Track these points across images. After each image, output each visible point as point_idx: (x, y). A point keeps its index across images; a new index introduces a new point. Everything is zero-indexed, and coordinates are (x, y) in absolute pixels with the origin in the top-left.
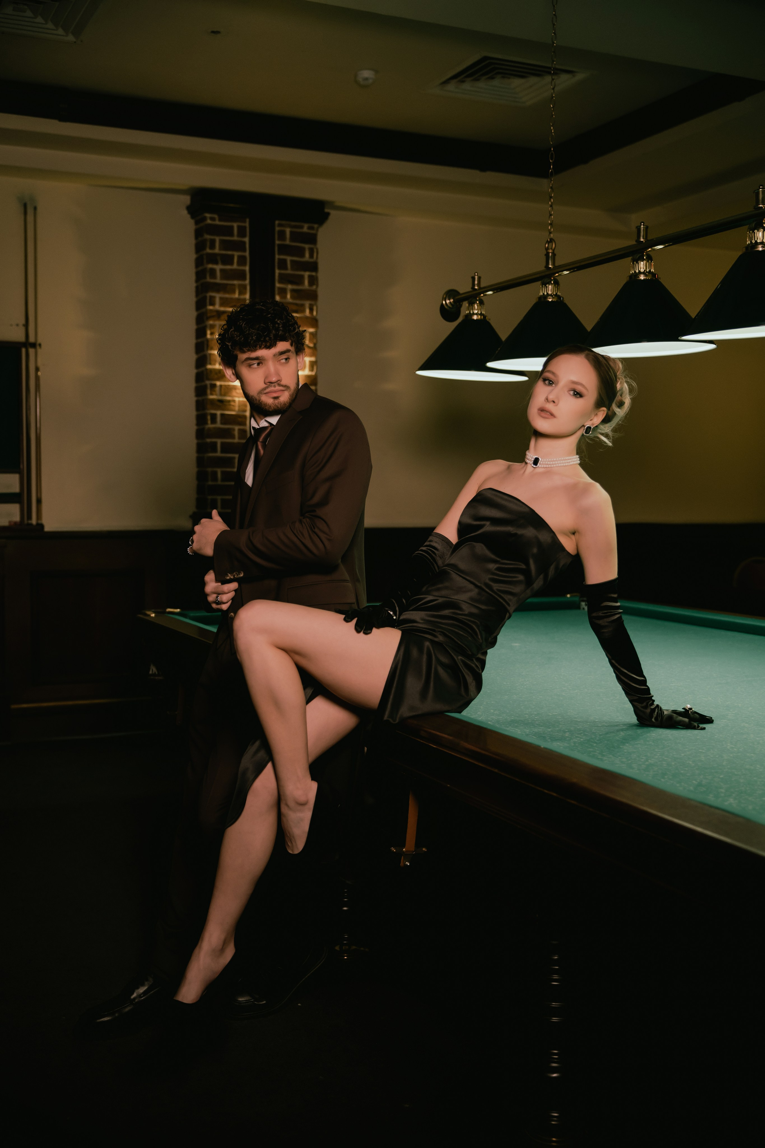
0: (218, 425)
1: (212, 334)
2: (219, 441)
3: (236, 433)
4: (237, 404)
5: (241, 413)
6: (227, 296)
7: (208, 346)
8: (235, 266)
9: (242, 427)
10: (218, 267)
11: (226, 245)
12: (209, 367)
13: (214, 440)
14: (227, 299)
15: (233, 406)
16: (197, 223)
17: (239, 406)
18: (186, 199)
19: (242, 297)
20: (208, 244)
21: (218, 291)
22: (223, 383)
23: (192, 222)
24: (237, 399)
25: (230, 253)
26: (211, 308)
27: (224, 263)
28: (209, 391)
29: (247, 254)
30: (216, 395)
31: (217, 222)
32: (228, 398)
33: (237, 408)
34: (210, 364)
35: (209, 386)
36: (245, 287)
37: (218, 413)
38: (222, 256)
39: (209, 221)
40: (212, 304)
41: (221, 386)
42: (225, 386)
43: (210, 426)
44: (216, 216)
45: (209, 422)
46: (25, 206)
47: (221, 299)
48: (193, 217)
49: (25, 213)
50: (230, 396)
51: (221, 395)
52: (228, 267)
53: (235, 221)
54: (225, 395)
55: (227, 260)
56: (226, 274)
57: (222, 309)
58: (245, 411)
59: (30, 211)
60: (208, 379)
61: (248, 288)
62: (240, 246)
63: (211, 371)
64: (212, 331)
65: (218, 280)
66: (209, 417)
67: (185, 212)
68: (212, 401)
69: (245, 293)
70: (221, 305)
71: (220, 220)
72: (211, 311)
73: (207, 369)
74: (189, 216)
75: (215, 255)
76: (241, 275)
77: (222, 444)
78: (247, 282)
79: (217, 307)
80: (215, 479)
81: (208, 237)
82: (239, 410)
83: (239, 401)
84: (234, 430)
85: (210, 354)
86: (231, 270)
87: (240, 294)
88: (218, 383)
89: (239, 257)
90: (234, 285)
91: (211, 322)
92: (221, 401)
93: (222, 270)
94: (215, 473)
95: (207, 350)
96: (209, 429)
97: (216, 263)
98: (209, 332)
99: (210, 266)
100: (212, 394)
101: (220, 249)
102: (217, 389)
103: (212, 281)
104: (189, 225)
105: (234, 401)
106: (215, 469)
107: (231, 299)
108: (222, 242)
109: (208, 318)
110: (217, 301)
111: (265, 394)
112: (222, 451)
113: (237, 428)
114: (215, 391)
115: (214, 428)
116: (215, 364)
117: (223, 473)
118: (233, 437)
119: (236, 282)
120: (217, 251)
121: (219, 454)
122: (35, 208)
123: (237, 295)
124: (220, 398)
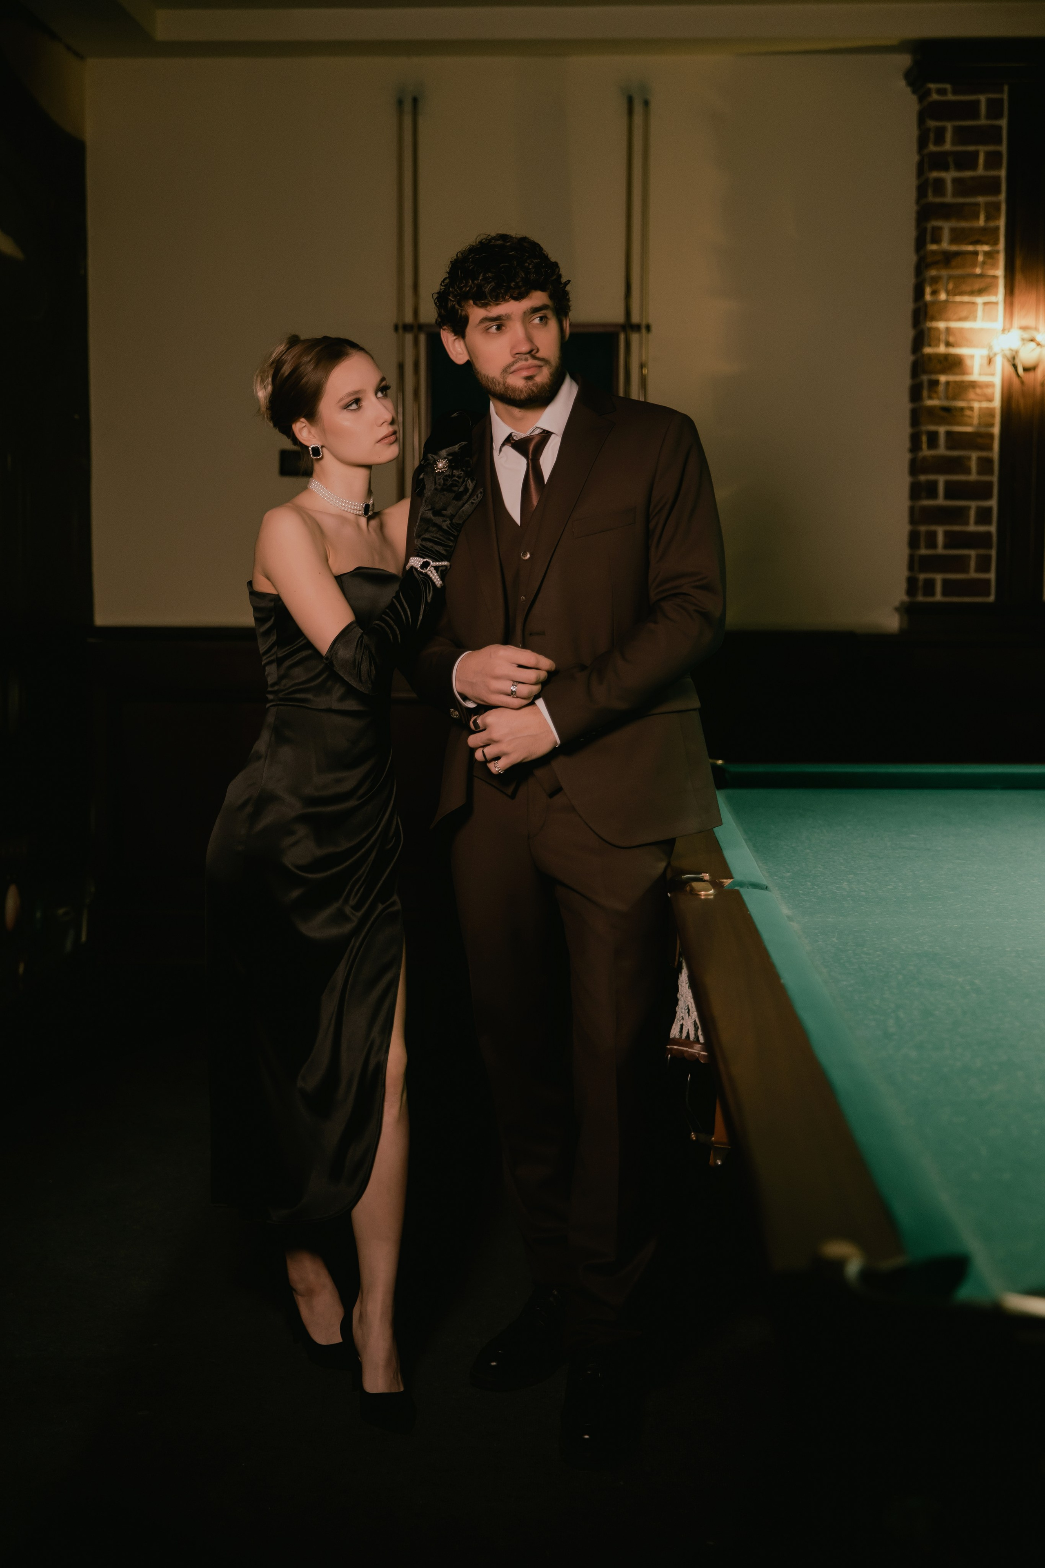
0: (942, 450)
1: (934, 293)
2: (941, 480)
3: (973, 465)
4: (976, 413)
5: (983, 430)
6: (964, 224)
7: (926, 313)
8: (980, 171)
9: (984, 454)
10: (949, 176)
11: (963, 135)
12: (928, 350)
13: (932, 477)
14: (963, 230)
15: (970, 417)
16: (921, 99)
17: (980, 417)
18: (905, 60)
19: (992, 224)
20: (932, 135)
21: (947, 217)
22: (951, 378)
23: (913, 99)
24: (976, 405)
25: (971, 148)
26: (934, 247)
27: (960, 167)
28: (925, 393)
29: (1004, 148)
30: (939, 399)
31: (950, 97)
32: (961, 404)
33: (975, 421)
34: (930, 345)
35: (925, 384)
36: (997, 206)
37: (942, 430)
38: (956, 154)
39: (935, 97)
40: (937, 240)
41: (948, 383)
42: (955, 382)
43: (926, 452)
44: (948, 87)
45: (925, 446)
46: (630, 101)
47: (953, 230)
48: (914, 92)
49: (630, 112)
50: (963, 400)
51: (947, 398)
52: (968, 174)
53: (982, 92)
54: (955, 398)
55: (966, 161)
56: (963, 187)
57: (954, 248)
58: (992, 425)
59: (638, 107)
60: (925, 372)
61: (1003, 207)
62: (991, 135)
63: (930, 357)
64: (935, 287)
65: (949, 199)
66: (924, 438)
67: (902, 83)
68: (931, 410)
69: (997, 217)
70: (954, 240)
71: (955, 92)
72: (934, 252)
73: (923, 355)
74: (908, 90)
75: (946, 154)
76: (990, 186)
77: (948, 484)
78: (1003, 197)
79: (945, 245)
80: (932, 544)
81: (932, 124)
82: (979, 424)
83: (980, 409)
84: (969, 458)
85: (930, 329)
86: (973, 178)
87: (988, 218)
88: (943, 378)
89: (988, 154)
90: (977, 205)
91: (933, 273)
92: (947, 409)
93: (955, 181)
94: (932, 536)
95: (925, 320)
96: (925, 458)
97: (946, 168)
98: (928, 290)
99: (935, 174)
100: (930, 398)
101: (954, 143)
102: (941, 388)
103: (938, 200)
104: (911, 104)
105: (971, 409)
106: (933, 528)
107: (972, 230)
108: (957, 130)
109: (929, 266)
110: (946, 235)
111: (513, 372)
112: (947, 496)
113: (974, 455)
114: (936, 392)
115: (934, 457)
116: (938, 345)
117: (947, 534)
118: (968, 471)
119: (981, 199)
120: (948, 146)
121: (941, 501)
122: (646, 103)
123: (982, 222)
124: (945, 403)
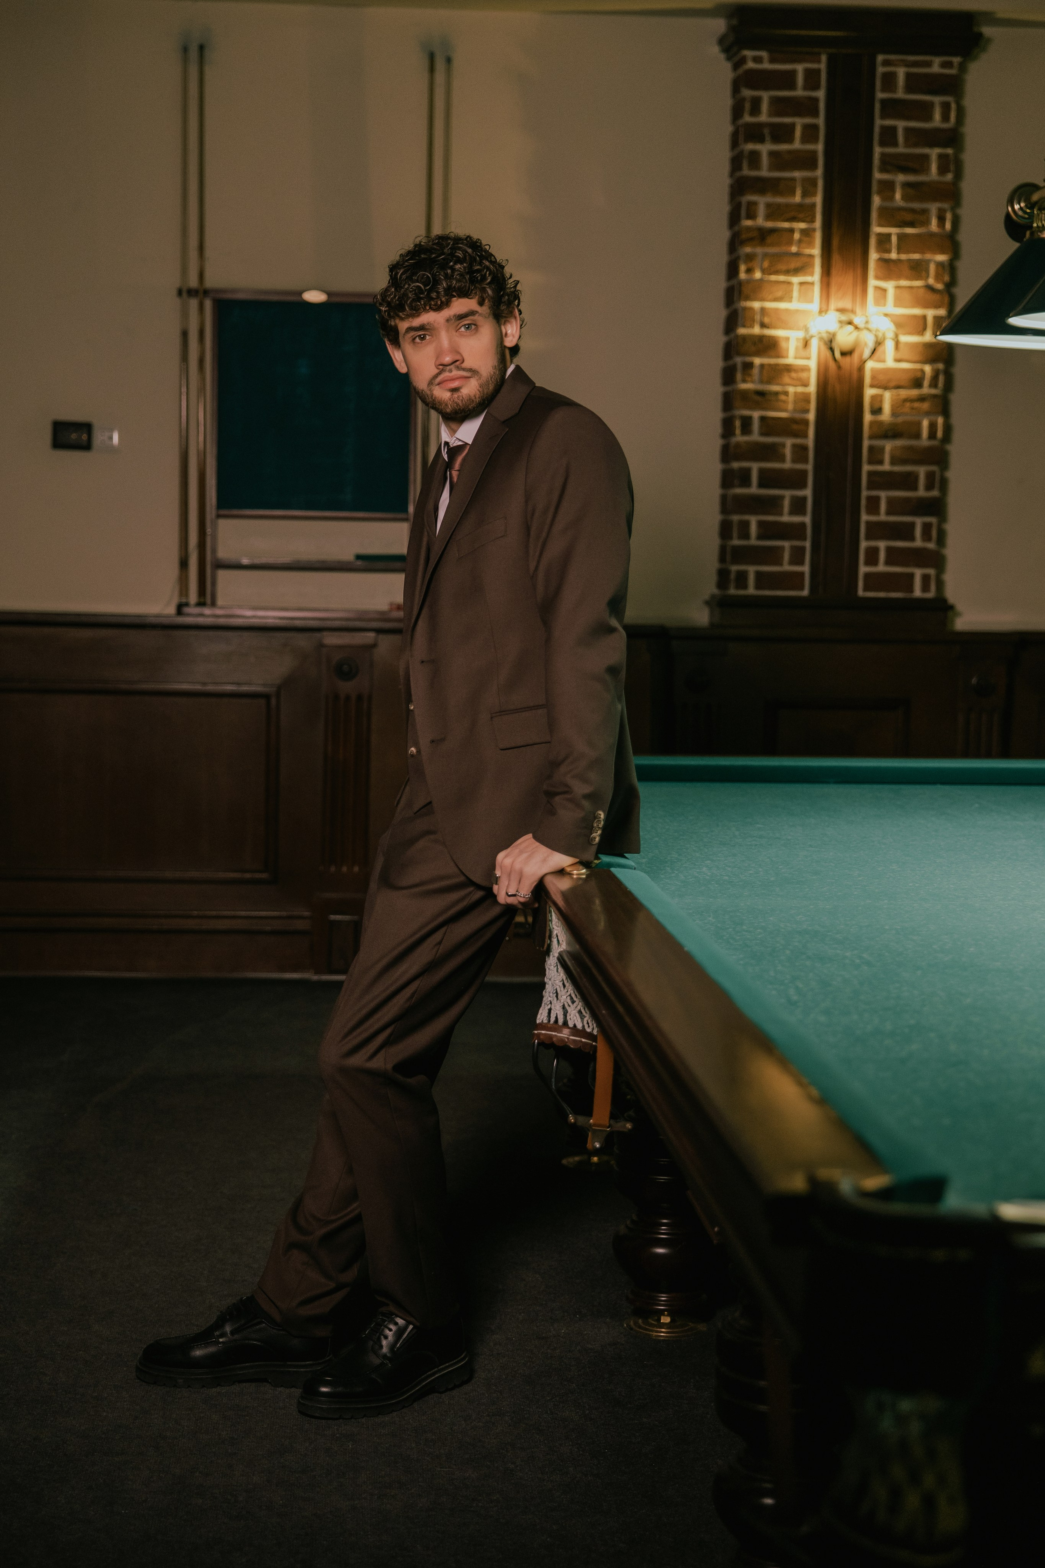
0: (756, 437)
1: (749, 271)
2: (755, 467)
3: (788, 452)
4: (791, 398)
5: (798, 416)
6: (779, 200)
7: (740, 292)
8: (797, 145)
9: (798, 441)
10: (765, 149)
11: (781, 106)
12: (742, 331)
13: (745, 464)
14: (779, 206)
15: (784, 402)
16: (736, 66)
17: (795, 402)
18: (719, 25)
19: (808, 201)
20: (747, 106)
21: (762, 192)
22: (766, 361)
23: (727, 66)
24: (791, 390)
25: (787, 120)
26: (749, 223)
27: (776, 139)
28: (739, 376)
29: (821, 121)
30: (752, 382)
31: (767, 66)
32: (775, 388)
33: (790, 407)
34: (744, 326)
35: (739, 366)
36: (813, 182)
37: (756, 415)
38: (772, 126)
39: (751, 65)
40: (751, 216)
41: (762, 366)
42: (770, 365)
43: (739, 438)
44: (764, 54)
45: (738, 431)
46: (432, 57)
47: (768, 206)
48: (729, 59)
49: (432, 69)
50: (778, 384)
51: (761, 382)
52: (784, 147)
53: (799, 61)
54: (769, 382)
55: (782, 134)
56: (779, 161)
57: (770, 224)
58: (807, 411)
59: (440, 65)
60: (739, 354)
61: (820, 183)
62: (807, 107)
63: (745, 338)
64: (750, 265)
65: (764, 173)
66: (738, 423)
67: (715, 50)
68: (745, 394)
69: (814, 194)
70: (769, 217)
71: (772, 61)
72: (749, 229)
73: (737, 336)
74: (722, 56)
75: (761, 125)
76: (807, 161)
77: (762, 471)
78: (819, 172)
79: (761, 221)
80: (745, 535)
81: (747, 93)
82: (795, 410)
83: (795, 393)
84: (783, 445)
85: (745, 309)
86: (789, 152)
87: (805, 194)
88: (757, 361)
89: (806, 127)
90: (793, 179)
91: (748, 250)
92: (761, 394)
93: (772, 154)
94: (745, 525)
95: (739, 299)
96: (738, 445)
97: (762, 140)
98: (743, 268)
99: (750, 146)
100: (744, 381)
101: (770, 115)
102: (756, 371)
103: (754, 173)
104: (725, 72)
105: (786, 393)
106: (746, 517)
107: (787, 205)
108: (775, 101)
109: (743, 243)
110: (761, 210)
111: (439, 384)
112: (761, 485)
113: (789, 442)
114: (750, 375)
115: (747, 443)
116: (752, 326)
117: (761, 524)
118: (782, 459)
119: (797, 174)
120: (764, 118)
121: (753, 489)
122: (449, 60)
123: (798, 199)
124: (760, 387)
